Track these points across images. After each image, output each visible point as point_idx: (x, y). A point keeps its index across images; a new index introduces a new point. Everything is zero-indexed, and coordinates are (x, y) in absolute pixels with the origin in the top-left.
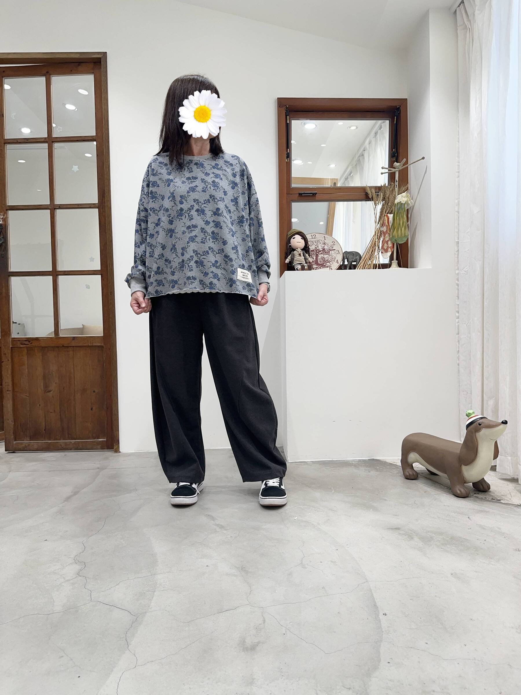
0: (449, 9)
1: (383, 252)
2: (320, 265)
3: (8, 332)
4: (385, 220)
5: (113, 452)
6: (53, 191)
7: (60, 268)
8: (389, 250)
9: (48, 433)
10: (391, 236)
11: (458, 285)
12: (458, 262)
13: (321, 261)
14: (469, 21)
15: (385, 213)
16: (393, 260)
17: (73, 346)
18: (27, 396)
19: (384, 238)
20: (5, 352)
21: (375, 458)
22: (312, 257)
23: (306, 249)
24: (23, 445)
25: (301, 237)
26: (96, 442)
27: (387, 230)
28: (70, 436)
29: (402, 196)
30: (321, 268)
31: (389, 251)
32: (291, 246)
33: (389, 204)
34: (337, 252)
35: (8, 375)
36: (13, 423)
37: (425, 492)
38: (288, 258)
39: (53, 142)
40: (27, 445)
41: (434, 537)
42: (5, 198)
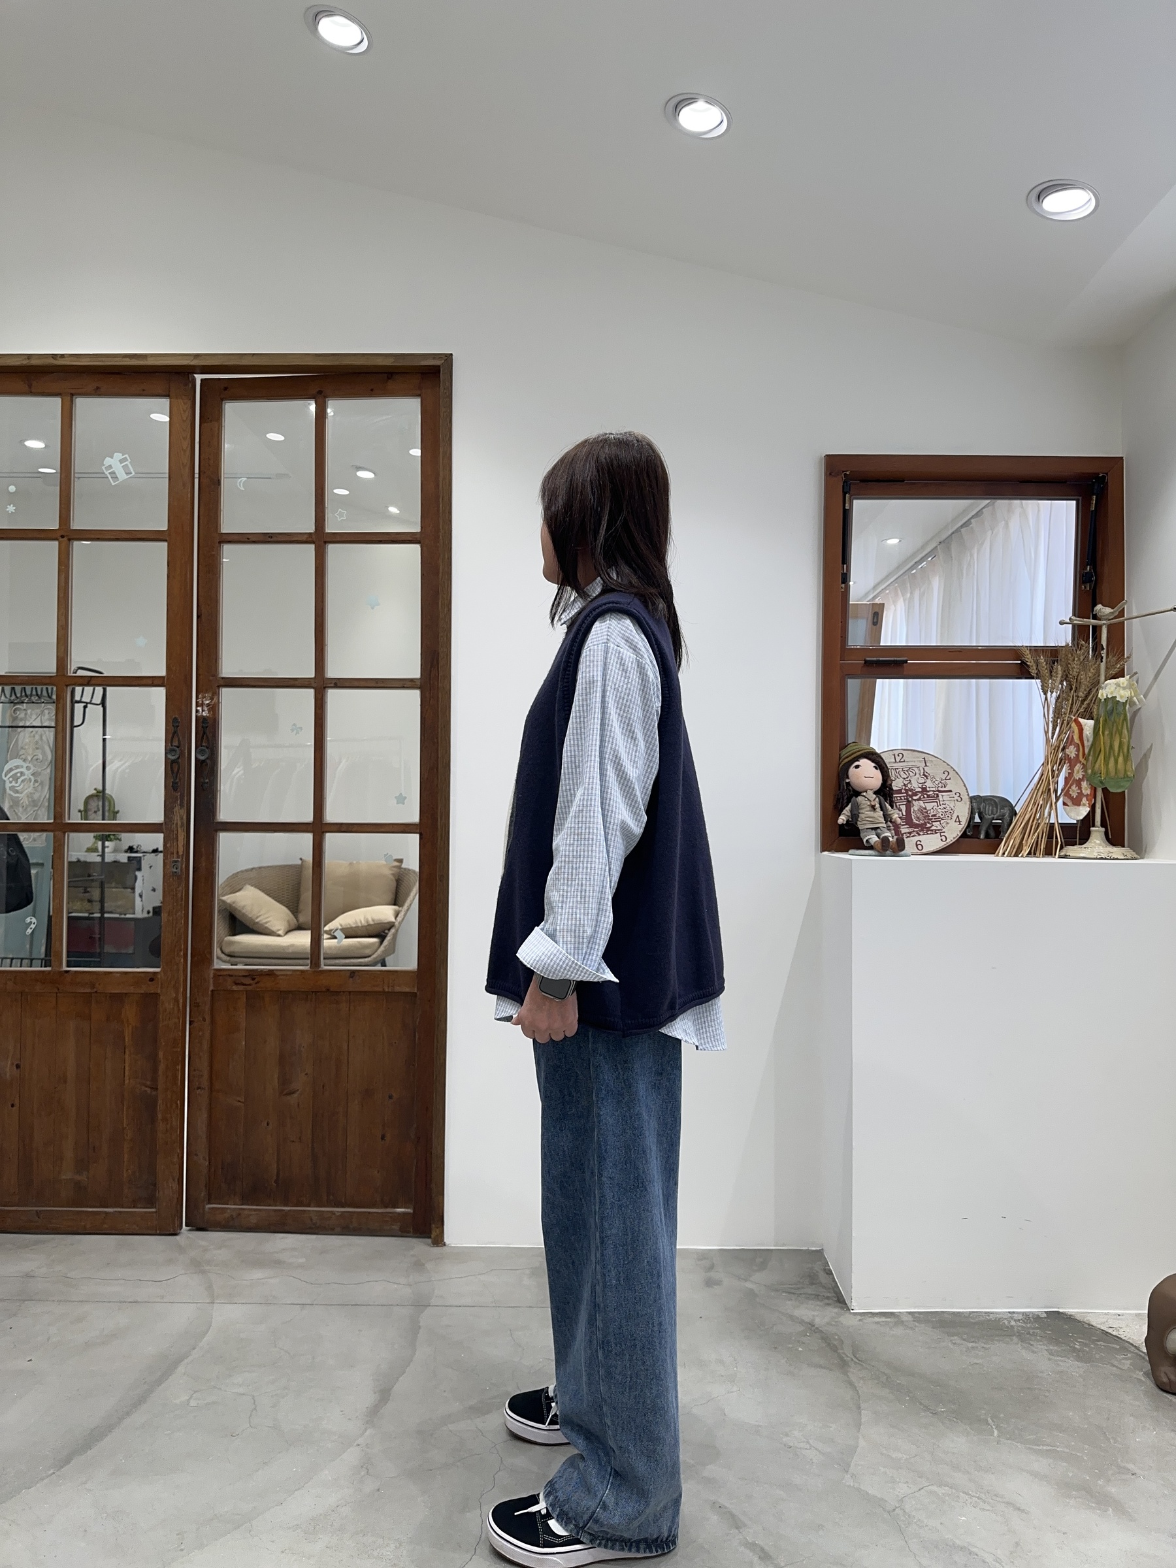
1: (1069, 804)
2: (916, 826)
3: (208, 956)
4: (1073, 732)
5: (429, 1241)
6: (322, 649)
7: (330, 817)
8: (1084, 800)
9: (284, 1190)
10: (1090, 771)
13: (918, 818)
15: (1071, 712)
16: (1094, 826)
17: (350, 992)
18: (242, 1102)
19: (1070, 771)
20: (198, 1001)
21: (1061, 1310)
22: (896, 806)
23: (885, 792)
24: (226, 1215)
25: (874, 765)
26: (390, 1215)
27: (1077, 756)
28: (331, 1197)
29: (1117, 685)
30: (921, 833)
31: (1084, 805)
32: (851, 783)
33: (1081, 694)
34: (956, 797)
35: (201, 1054)
36: (207, 1163)
38: (844, 811)
39: (325, 542)
40: (234, 1214)
42: (216, 659)
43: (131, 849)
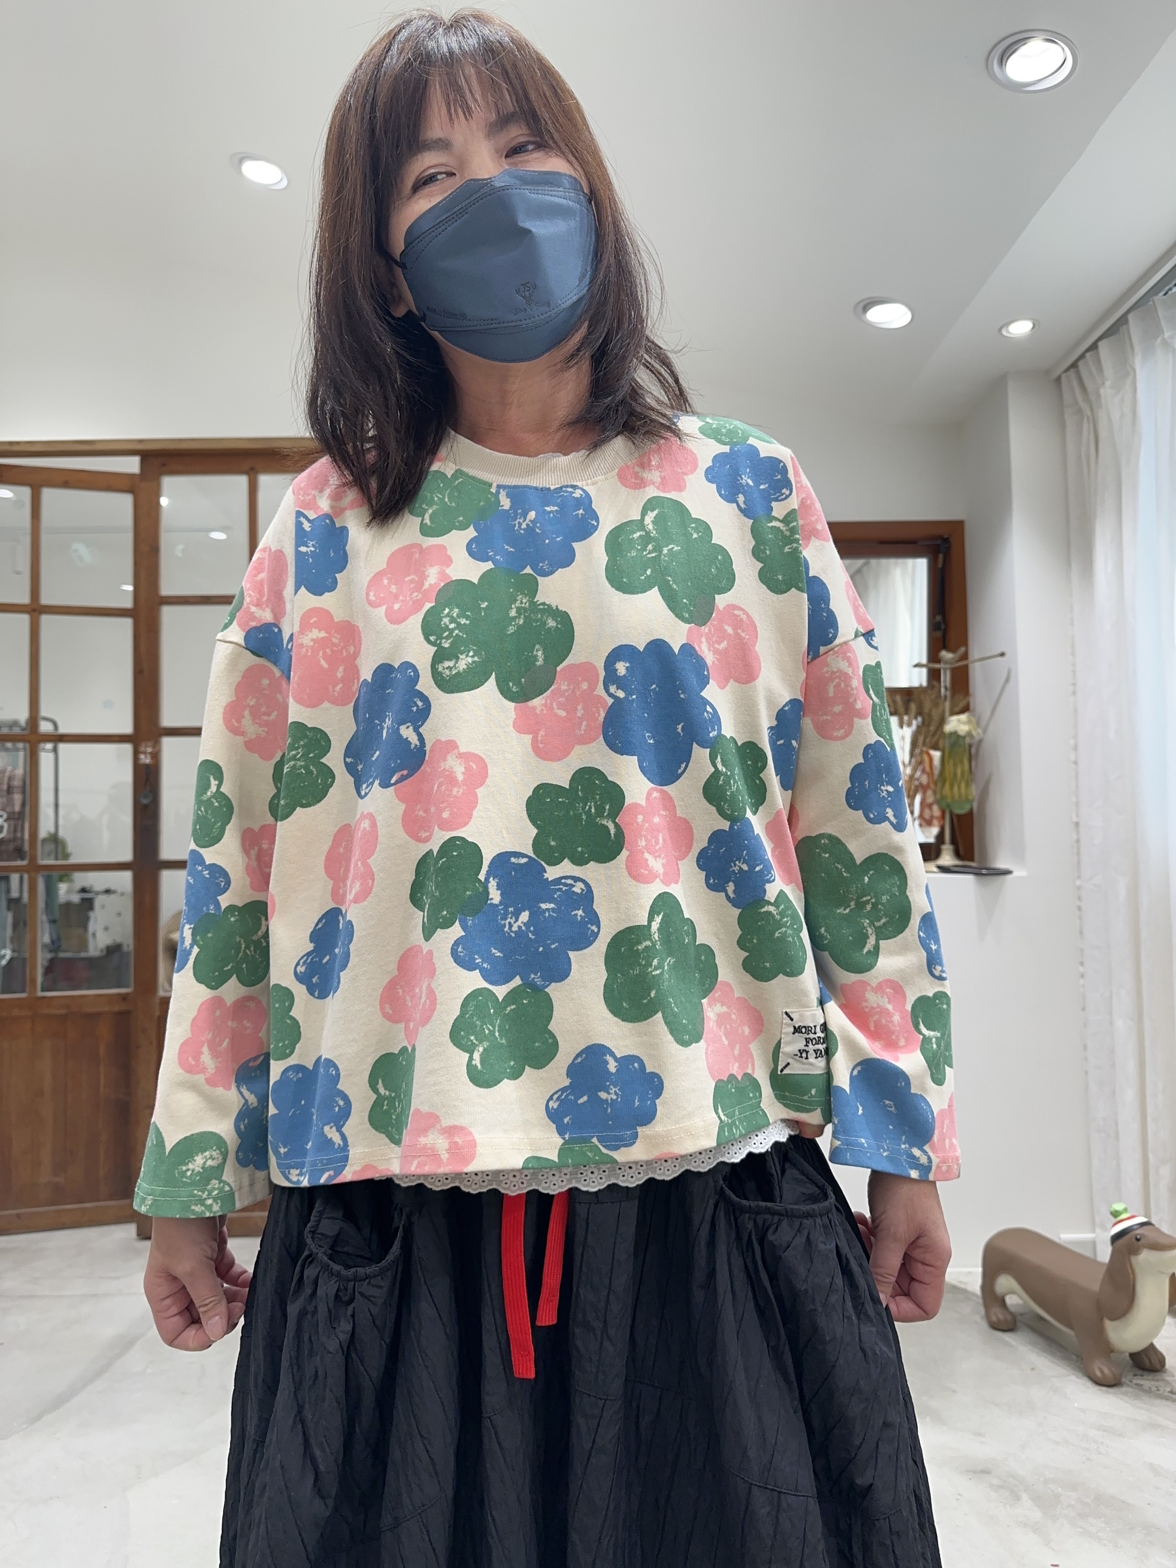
0: (1047, 372)
1: (923, 825)
4: (925, 762)
8: (935, 822)
10: (938, 796)
11: (1079, 908)
12: (1079, 863)
14: (1088, 400)
15: (924, 744)
16: (944, 844)
19: (923, 796)
27: (928, 783)
29: (959, 721)
31: (934, 825)
33: (932, 728)
37: (1033, 1369)
41: (1061, 1495)
42: (158, 711)
43: (83, 890)
